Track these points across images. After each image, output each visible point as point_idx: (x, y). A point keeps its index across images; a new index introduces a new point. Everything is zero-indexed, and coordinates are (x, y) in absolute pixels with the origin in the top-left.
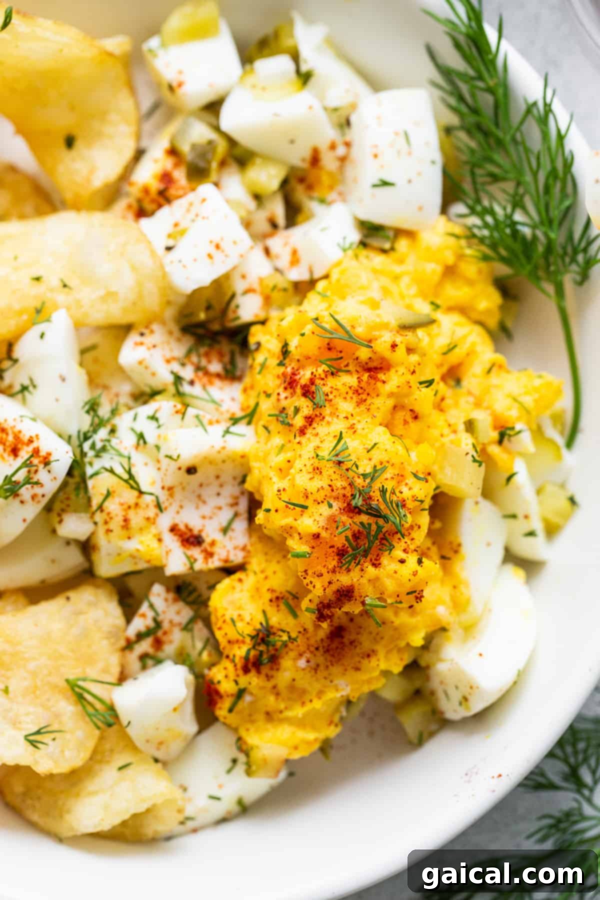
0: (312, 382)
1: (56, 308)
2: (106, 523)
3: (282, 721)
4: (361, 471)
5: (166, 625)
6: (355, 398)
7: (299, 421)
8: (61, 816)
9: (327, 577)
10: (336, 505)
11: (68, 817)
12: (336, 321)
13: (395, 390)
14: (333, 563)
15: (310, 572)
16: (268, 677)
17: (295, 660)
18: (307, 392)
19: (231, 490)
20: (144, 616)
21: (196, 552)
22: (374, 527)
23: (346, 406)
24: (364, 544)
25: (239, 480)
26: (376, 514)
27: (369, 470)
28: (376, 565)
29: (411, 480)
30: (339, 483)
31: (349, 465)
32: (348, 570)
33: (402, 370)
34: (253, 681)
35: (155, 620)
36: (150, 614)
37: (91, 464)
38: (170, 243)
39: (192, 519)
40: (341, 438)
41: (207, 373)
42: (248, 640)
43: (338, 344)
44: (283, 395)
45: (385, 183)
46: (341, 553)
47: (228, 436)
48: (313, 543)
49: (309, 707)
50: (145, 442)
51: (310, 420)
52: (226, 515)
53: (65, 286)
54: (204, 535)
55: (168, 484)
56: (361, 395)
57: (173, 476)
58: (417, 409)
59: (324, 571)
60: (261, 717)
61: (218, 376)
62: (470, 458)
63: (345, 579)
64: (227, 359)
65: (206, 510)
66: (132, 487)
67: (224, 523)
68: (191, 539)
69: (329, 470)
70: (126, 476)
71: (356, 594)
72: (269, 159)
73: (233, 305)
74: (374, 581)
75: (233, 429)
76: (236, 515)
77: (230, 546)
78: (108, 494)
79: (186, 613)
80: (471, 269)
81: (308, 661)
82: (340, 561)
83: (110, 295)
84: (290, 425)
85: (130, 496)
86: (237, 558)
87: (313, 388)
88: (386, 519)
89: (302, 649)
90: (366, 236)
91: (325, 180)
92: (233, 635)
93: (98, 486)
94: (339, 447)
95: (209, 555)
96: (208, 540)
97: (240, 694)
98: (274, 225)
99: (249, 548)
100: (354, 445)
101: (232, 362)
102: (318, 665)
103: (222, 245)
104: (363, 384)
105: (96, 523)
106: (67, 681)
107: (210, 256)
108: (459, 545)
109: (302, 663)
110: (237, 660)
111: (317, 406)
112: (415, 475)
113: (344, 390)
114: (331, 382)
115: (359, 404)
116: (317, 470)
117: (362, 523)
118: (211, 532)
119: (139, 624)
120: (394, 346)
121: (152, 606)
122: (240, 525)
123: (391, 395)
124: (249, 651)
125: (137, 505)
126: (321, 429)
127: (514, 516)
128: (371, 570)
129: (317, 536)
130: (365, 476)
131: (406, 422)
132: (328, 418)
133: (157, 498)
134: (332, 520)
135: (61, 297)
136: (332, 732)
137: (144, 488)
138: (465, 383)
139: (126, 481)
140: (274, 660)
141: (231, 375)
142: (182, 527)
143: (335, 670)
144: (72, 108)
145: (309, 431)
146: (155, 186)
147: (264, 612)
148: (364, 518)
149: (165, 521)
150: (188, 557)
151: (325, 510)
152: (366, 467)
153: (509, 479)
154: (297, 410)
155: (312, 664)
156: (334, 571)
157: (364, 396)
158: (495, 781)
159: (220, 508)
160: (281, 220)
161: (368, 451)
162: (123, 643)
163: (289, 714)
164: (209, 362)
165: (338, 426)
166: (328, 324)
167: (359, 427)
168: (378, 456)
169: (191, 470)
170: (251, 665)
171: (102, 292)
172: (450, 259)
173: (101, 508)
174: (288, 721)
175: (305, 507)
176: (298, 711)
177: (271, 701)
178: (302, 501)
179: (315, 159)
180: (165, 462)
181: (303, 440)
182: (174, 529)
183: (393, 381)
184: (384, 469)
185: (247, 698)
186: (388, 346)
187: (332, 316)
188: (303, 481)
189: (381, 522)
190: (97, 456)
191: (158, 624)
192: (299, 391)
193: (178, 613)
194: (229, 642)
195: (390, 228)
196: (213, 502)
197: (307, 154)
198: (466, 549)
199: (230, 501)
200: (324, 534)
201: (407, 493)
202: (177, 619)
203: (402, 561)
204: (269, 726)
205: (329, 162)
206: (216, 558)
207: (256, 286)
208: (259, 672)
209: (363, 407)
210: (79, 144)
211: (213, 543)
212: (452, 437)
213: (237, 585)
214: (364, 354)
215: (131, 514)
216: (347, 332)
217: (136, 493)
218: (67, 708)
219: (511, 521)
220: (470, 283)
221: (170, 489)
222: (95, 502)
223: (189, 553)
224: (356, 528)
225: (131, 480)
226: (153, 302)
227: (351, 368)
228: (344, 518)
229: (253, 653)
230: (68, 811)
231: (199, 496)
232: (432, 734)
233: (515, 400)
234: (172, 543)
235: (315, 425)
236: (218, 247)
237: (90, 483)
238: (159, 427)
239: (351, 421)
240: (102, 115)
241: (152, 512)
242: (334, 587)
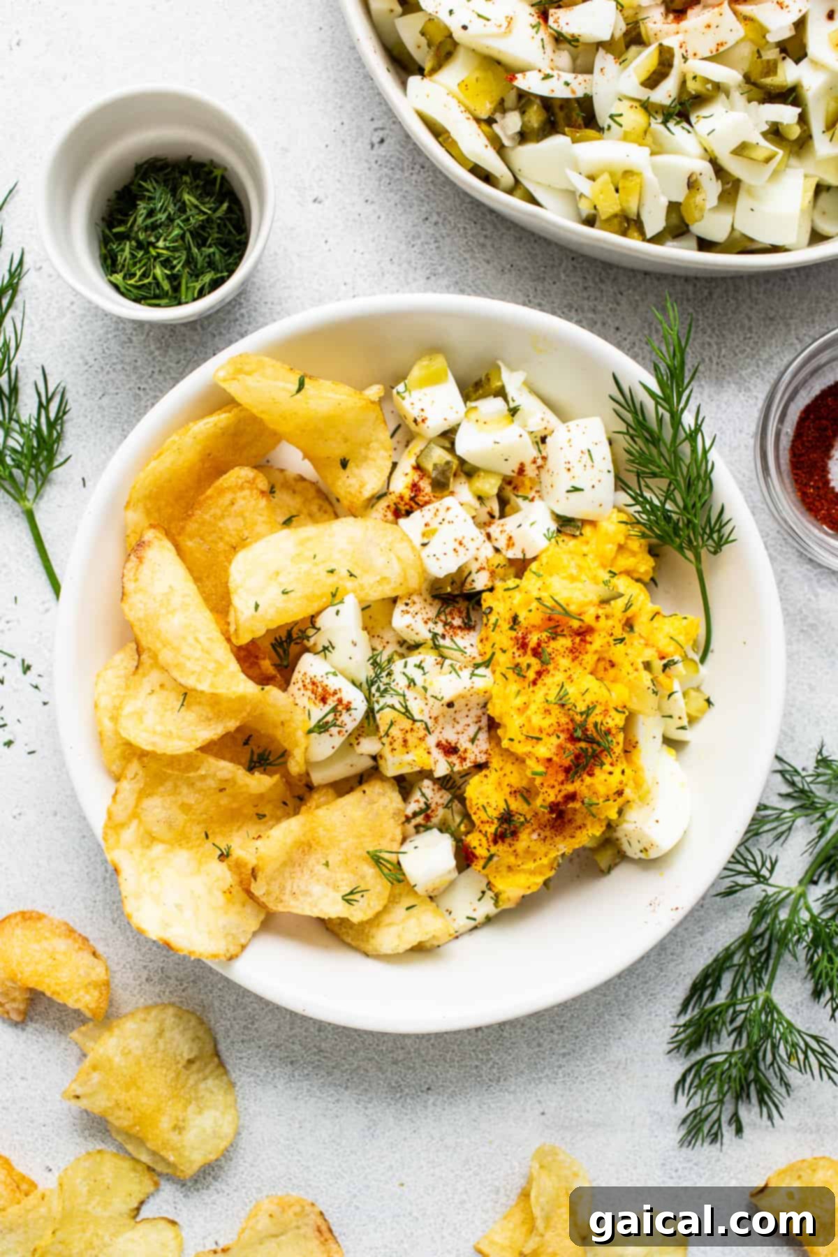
0: (539, 645)
1: (347, 593)
2: (391, 744)
3: (519, 871)
4: (578, 710)
5: (433, 806)
6: (571, 656)
7: (531, 675)
8: (368, 941)
9: (557, 788)
10: (563, 736)
11: (372, 941)
12: (556, 601)
13: (599, 649)
14: (561, 777)
15: (545, 785)
16: (510, 845)
17: (530, 834)
18: (536, 653)
19: (476, 712)
20: (417, 801)
21: (454, 759)
22: (590, 750)
23: (564, 662)
24: (583, 761)
25: (481, 705)
26: (591, 741)
27: (584, 709)
28: (591, 775)
29: (613, 713)
30: (564, 720)
31: (570, 706)
32: (573, 782)
33: (603, 634)
34: (500, 849)
35: (426, 803)
36: (422, 800)
37: (378, 702)
38: (425, 541)
39: (450, 735)
40: (562, 686)
41: (452, 626)
42: (496, 821)
43: (556, 617)
44: (517, 654)
45: (576, 489)
46: (567, 770)
47: (474, 678)
48: (547, 765)
49: (539, 862)
50: (415, 684)
51: (539, 674)
52: (472, 730)
53: (351, 575)
54: (459, 745)
55: (434, 715)
56: (575, 653)
57: (437, 708)
58: (614, 659)
59: (556, 784)
60: (504, 869)
61: (460, 627)
62: (650, 691)
63: (570, 788)
64: (464, 615)
65: (459, 728)
66: (408, 718)
67: (472, 735)
68: (450, 750)
69: (556, 710)
70: (403, 710)
71: (578, 797)
72: (489, 472)
73: (469, 580)
74: (589, 787)
75: (477, 672)
76: (480, 729)
77: (477, 752)
78: (392, 724)
79: (447, 796)
80: (635, 545)
81: (539, 835)
82: (567, 777)
83: (384, 580)
84: (524, 677)
85: (407, 724)
86: (482, 759)
87: (540, 650)
88: (598, 744)
89: (535, 827)
90: (561, 526)
91: (527, 483)
92: (485, 818)
93: (384, 718)
94: (562, 693)
95: (463, 759)
96: (462, 749)
97: (491, 858)
98: (492, 516)
99: (490, 752)
100: (572, 690)
101: (468, 617)
102: (546, 837)
103: (464, 542)
104: (576, 646)
105: (383, 744)
106: (368, 853)
107: (455, 550)
108: (637, 742)
109: (535, 836)
110: (489, 835)
111: (543, 663)
112: (616, 709)
113: (562, 650)
114: (553, 644)
115: (574, 660)
116: (548, 712)
117: (581, 748)
118: (464, 744)
119: (413, 807)
120: (598, 617)
121: (423, 795)
122: (483, 736)
123: (596, 652)
124: (497, 829)
125: (412, 729)
126: (547, 679)
127: (671, 717)
128: (588, 780)
129: (549, 760)
130: (582, 714)
131: (606, 669)
132: (552, 672)
133: (426, 724)
134: (560, 747)
135: (349, 584)
136: (552, 873)
137: (417, 717)
138: (636, 629)
139: (404, 714)
140: (514, 834)
141: (468, 627)
142: (444, 742)
143: (558, 839)
144: (346, 440)
145: (540, 682)
146: (408, 494)
147: (506, 801)
148: (583, 745)
149: (432, 741)
150: (449, 763)
151: (554, 741)
152: (581, 707)
153: (670, 696)
154: (529, 666)
155: (542, 836)
156: (562, 783)
157: (577, 654)
158: (674, 912)
159: (468, 725)
160: (497, 514)
161: (583, 694)
162: (403, 819)
163: (525, 867)
164: (453, 618)
165: (559, 677)
166: (550, 603)
167: (574, 677)
168: (589, 698)
169: (450, 705)
170: (498, 838)
171: (378, 578)
172: (622, 540)
173: (387, 734)
174: (524, 871)
175: (539, 739)
176: (531, 865)
177: (512, 860)
178: (537, 735)
179: (521, 471)
180: (431, 701)
181: (536, 688)
182: (439, 745)
183: (598, 642)
184: (594, 707)
185: (495, 859)
186: (593, 617)
187: (552, 597)
188: (539, 721)
189: (595, 746)
190: (382, 696)
191: (428, 806)
192: (529, 652)
193: (441, 797)
194: (482, 822)
195: (579, 520)
196: (464, 722)
197: (516, 467)
198: (641, 746)
199: (475, 719)
200: (555, 759)
201: (611, 724)
202: (440, 801)
203: (611, 773)
204: (510, 874)
205: (531, 471)
206: (468, 761)
207: (485, 565)
208: (503, 841)
209: (577, 662)
210: (350, 465)
211: (465, 751)
212: (636, 674)
213: (485, 780)
214: (575, 624)
215: (409, 736)
216: (564, 609)
217: (410, 722)
218: (369, 871)
219: (668, 720)
220: (634, 554)
221: (436, 719)
222: (383, 729)
223: (450, 760)
224: (577, 752)
225: (407, 713)
226: (414, 582)
227: (565, 633)
228: (569, 745)
229: (499, 829)
230: (373, 937)
231: (454, 719)
232: (616, 865)
233: (672, 638)
234: (437, 754)
235: (543, 677)
236: (461, 543)
237: (378, 716)
238: (424, 674)
239: (569, 673)
240: (367, 445)
241: (422, 733)
242: (563, 793)
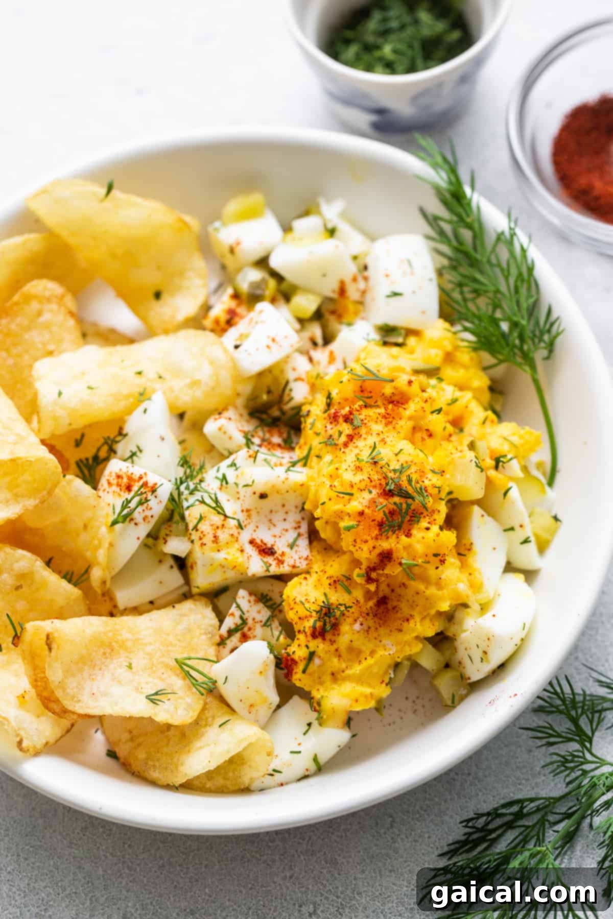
0: (351, 413)
1: (154, 391)
2: (201, 539)
3: (344, 679)
4: (391, 468)
5: (250, 622)
6: (384, 421)
7: (343, 439)
8: (177, 769)
9: (371, 543)
10: (374, 492)
11: (181, 768)
12: (366, 368)
13: (414, 413)
14: (376, 532)
15: (358, 541)
16: (332, 642)
17: (351, 625)
18: (348, 419)
19: (294, 516)
20: (232, 614)
21: (270, 559)
22: (404, 506)
23: (377, 427)
24: (398, 519)
25: (300, 508)
26: (406, 495)
27: (398, 467)
28: (408, 535)
29: (430, 475)
30: (375, 477)
31: (382, 463)
32: (388, 538)
33: (417, 399)
34: (319, 646)
35: (241, 618)
36: (238, 613)
37: (186, 500)
38: (238, 343)
39: (266, 536)
40: (375, 448)
41: (270, 443)
42: (314, 614)
43: (368, 385)
44: (329, 426)
45: (396, 294)
46: (381, 525)
47: (289, 473)
48: (359, 518)
49: (365, 664)
50: (227, 483)
51: (351, 438)
52: (291, 535)
53: (160, 377)
54: (276, 548)
55: (246, 507)
56: (388, 419)
57: (249, 501)
58: (431, 428)
59: (369, 538)
60: (327, 678)
61: (279, 446)
62: (474, 464)
63: (385, 545)
64: (285, 435)
65: (277, 531)
66: (219, 513)
67: (291, 541)
68: (266, 551)
69: (368, 469)
70: (214, 505)
71: (395, 555)
72: (307, 291)
73: (287, 391)
74: (407, 548)
75: (291, 469)
76: (299, 535)
77: (296, 557)
78: (201, 518)
79: (265, 613)
80: (465, 357)
81: (361, 624)
82: (380, 529)
83: (195, 383)
84: (336, 445)
85: (217, 519)
86: (303, 565)
87: (352, 417)
88: (413, 498)
89: (356, 615)
90: (384, 336)
91: (351, 307)
92: (302, 612)
93: (191, 516)
94: (374, 453)
95: (280, 562)
96: (279, 552)
97: (312, 655)
98: (315, 344)
99: (310, 557)
100: (385, 453)
101: (289, 436)
102: (369, 628)
103: (277, 339)
104: (389, 411)
105: (192, 542)
106: (176, 660)
107: (268, 347)
108: (472, 544)
109: (357, 626)
110: (307, 630)
111: (356, 428)
112: (433, 471)
113: (374, 416)
114: (365, 412)
115: (387, 424)
116: (359, 469)
117: (395, 503)
118: (281, 546)
119: (229, 623)
120: (410, 382)
121: (238, 606)
122: (303, 543)
123: (410, 418)
124: (315, 622)
125: (223, 525)
126: (360, 443)
127: (512, 529)
128: (403, 538)
129: (361, 514)
130: (395, 471)
131: (423, 439)
132: (364, 436)
133: (238, 520)
134: (373, 501)
135: (158, 385)
136: (384, 692)
137: (228, 514)
138: (466, 430)
139: (214, 508)
140: (335, 626)
141: (288, 445)
142: (258, 541)
143: (382, 631)
144: (159, 268)
145: (351, 445)
146: (223, 318)
147: (325, 594)
148: (397, 499)
149: (245, 536)
150: (265, 563)
151: (367, 496)
152: (395, 465)
153: (505, 494)
154: (340, 433)
155: (365, 627)
156: (377, 538)
157: (391, 420)
158: (513, 699)
159: (287, 530)
160: (320, 340)
161: (396, 455)
162: (217, 639)
163: (349, 672)
164: (272, 436)
165: (371, 440)
166: (359, 370)
167: (388, 440)
168: (403, 458)
169: (263, 496)
170: (318, 633)
171: (187, 381)
172: (449, 348)
173: (196, 528)
174: (349, 678)
175: (351, 495)
176: (357, 669)
177: (335, 663)
178: (349, 491)
179: (342, 291)
180: (243, 491)
181: (347, 450)
182: (252, 542)
183: (412, 408)
184: (409, 467)
185: (317, 661)
186: (406, 382)
187: (363, 365)
188: (349, 476)
189: (410, 501)
190: (191, 493)
191: (244, 621)
192: (341, 420)
193: (259, 612)
194: (300, 618)
195: (402, 328)
196: (281, 525)
197: (336, 286)
198: (477, 547)
199: (294, 525)
200: (367, 511)
201: (427, 483)
202: (259, 617)
203: (428, 529)
204: (335, 686)
205: (353, 293)
206: (285, 564)
207: (303, 376)
208: (324, 639)
209: (390, 427)
210: (164, 296)
211: (283, 554)
212: (459, 454)
213: (304, 582)
214: (388, 390)
215: (219, 533)
216: (374, 374)
217: (222, 517)
219: (511, 533)
220: (465, 367)
221: (248, 511)
222: (191, 526)
223: (265, 560)
224: (392, 507)
225: (218, 508)
226: (227, 386)
227: (379, 403)
228: (381, 500)
229: (318, 624)
230: (182, 764)
231: (270, 520)
232: (462, 698)
233: (505, 439)
234: (250, 550)
235: (354, 440)
236: (273, 340)
237: (187, 513)
238: (237, 469)
239: (382, 436)
240: (181, 274)
241: (235, 531)
242: (377, 551)
